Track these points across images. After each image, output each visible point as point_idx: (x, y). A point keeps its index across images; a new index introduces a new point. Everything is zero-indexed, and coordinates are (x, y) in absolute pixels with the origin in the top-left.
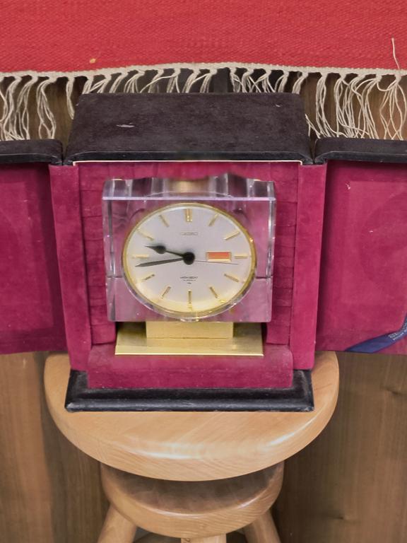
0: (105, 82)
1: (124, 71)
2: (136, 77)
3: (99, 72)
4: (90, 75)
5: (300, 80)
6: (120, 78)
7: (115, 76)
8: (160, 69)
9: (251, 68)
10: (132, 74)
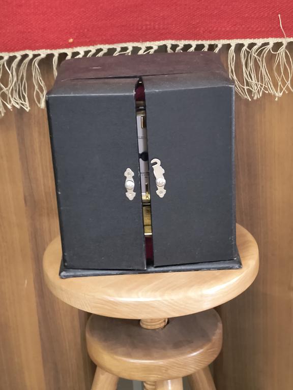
0: (80, 56)
1: (93, 49)
2: (101, 53)
3: (76, 50)
4: (69, 52)
5: (217, 50)
6: (90, 54)
7: (87, 53)
8: (118, 47)
9: (181, 44)
10: (99, 51)
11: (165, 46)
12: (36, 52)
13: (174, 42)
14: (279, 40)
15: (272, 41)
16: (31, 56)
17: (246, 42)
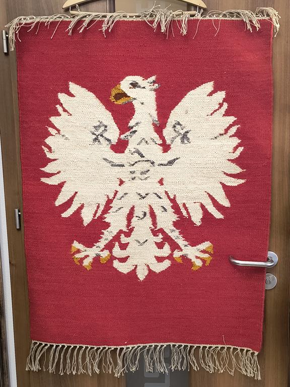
0: (130, 349)
1: (136, 346)
2: (140, 348)
3: (128, 346)
4: (125, 347)
5: (194, 348)
6: (135, 348)
7: (133, 348)
8: (148, 345)
9: (177, 344)
10: (139, 347)
11: (170, 345)
12: (110, 347)
13: (174, 344)
14: (223, 346)
15: (220, 346)
16: (107, 348)
17: (208, 346)
